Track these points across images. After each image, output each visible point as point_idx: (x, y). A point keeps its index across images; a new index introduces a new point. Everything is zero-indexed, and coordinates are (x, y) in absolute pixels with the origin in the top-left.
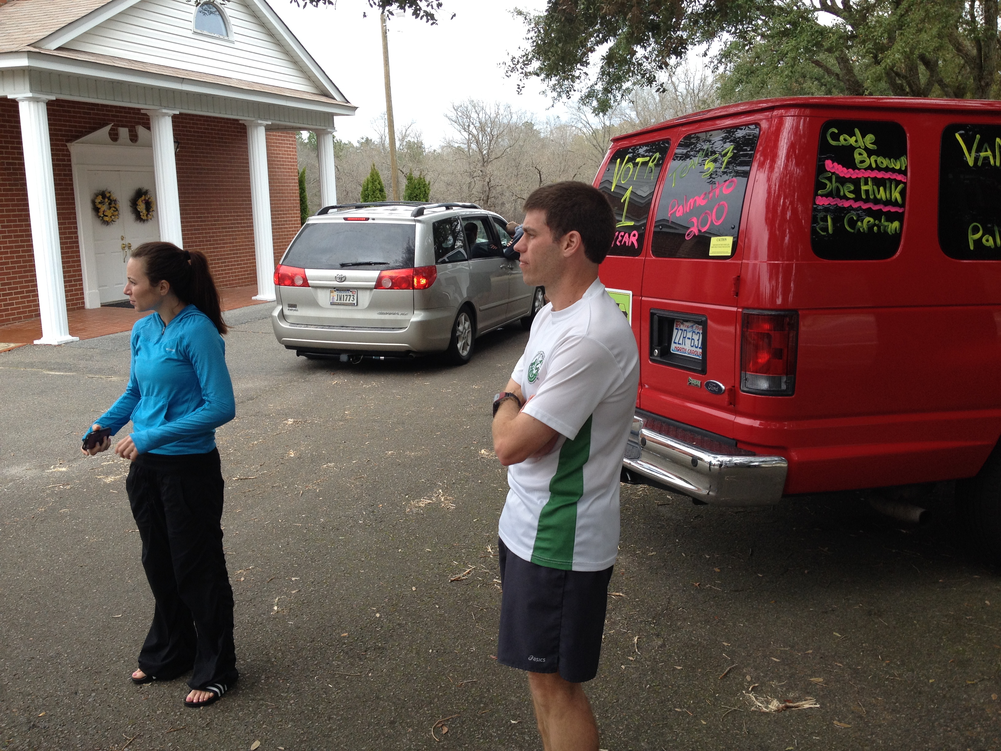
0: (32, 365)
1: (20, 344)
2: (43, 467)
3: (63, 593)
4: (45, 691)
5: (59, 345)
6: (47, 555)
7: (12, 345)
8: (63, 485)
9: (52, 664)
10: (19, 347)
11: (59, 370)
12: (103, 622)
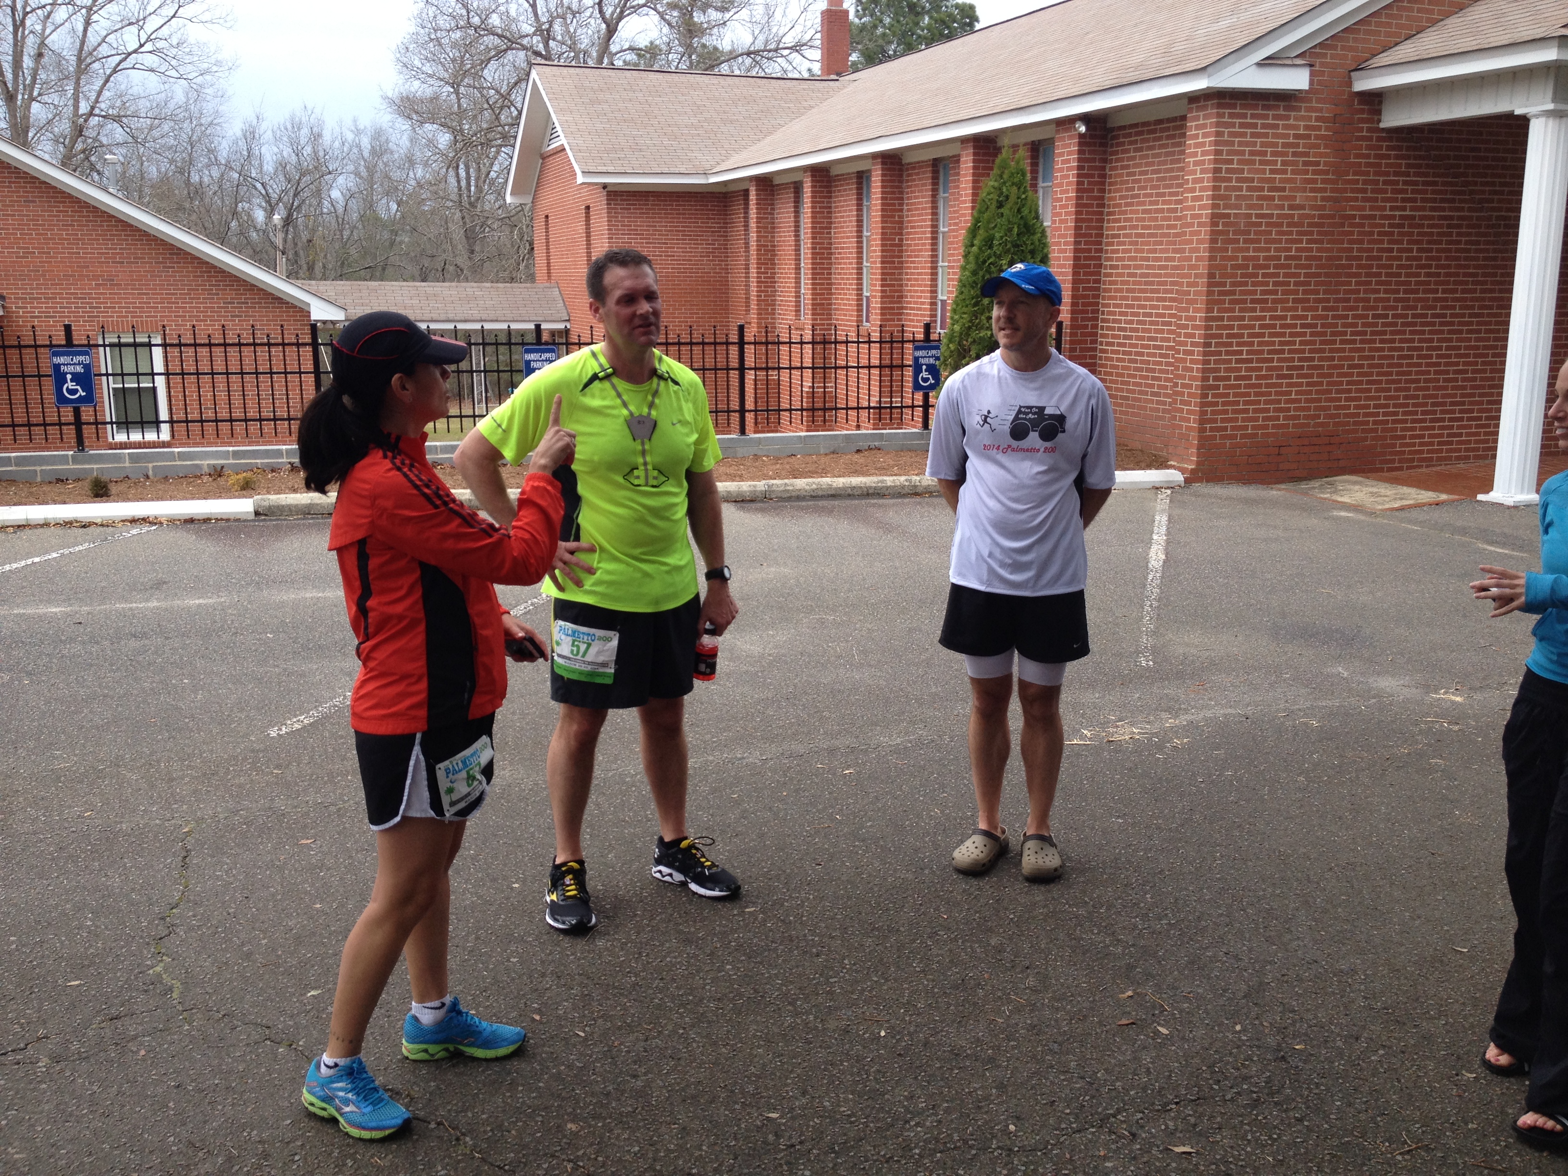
0: (1463, 531)
1: (1457, 497)
2: (1428, 688)
3: (1392, 884)
4: (1316, 1017)
5: (1515, 507)
6: (1389, 820)
7: (1444, 497)
8: (1448, 723)
9: (1340, 982)
10: (1453, 501)
11: (1504, 545)
12: (1436, 950)
